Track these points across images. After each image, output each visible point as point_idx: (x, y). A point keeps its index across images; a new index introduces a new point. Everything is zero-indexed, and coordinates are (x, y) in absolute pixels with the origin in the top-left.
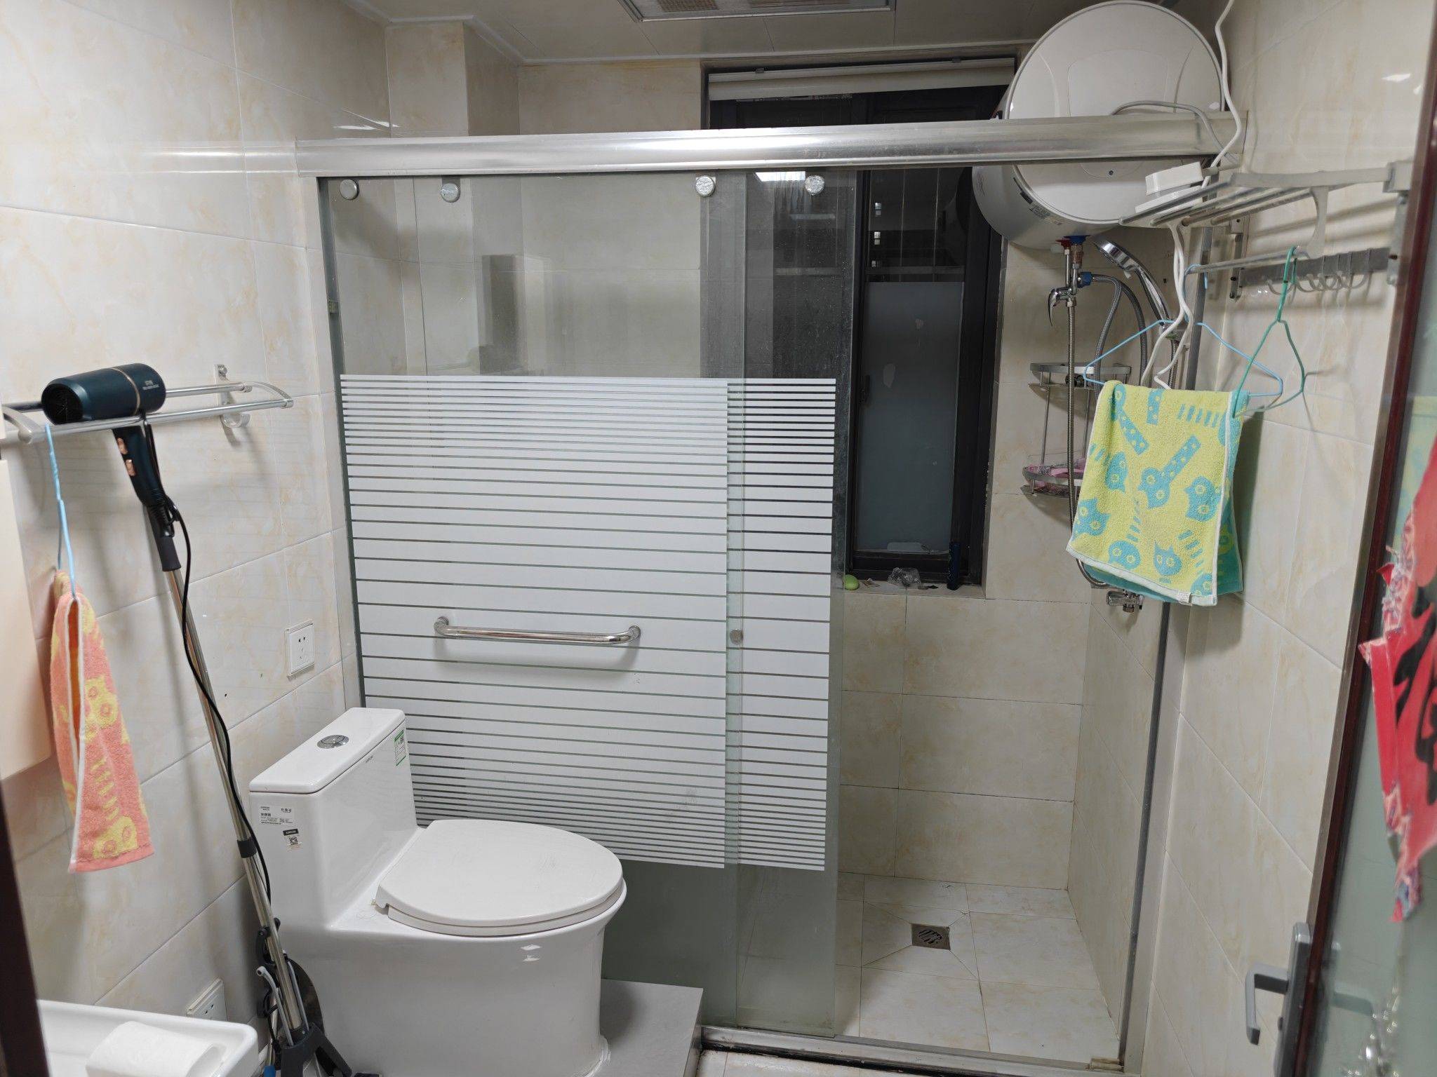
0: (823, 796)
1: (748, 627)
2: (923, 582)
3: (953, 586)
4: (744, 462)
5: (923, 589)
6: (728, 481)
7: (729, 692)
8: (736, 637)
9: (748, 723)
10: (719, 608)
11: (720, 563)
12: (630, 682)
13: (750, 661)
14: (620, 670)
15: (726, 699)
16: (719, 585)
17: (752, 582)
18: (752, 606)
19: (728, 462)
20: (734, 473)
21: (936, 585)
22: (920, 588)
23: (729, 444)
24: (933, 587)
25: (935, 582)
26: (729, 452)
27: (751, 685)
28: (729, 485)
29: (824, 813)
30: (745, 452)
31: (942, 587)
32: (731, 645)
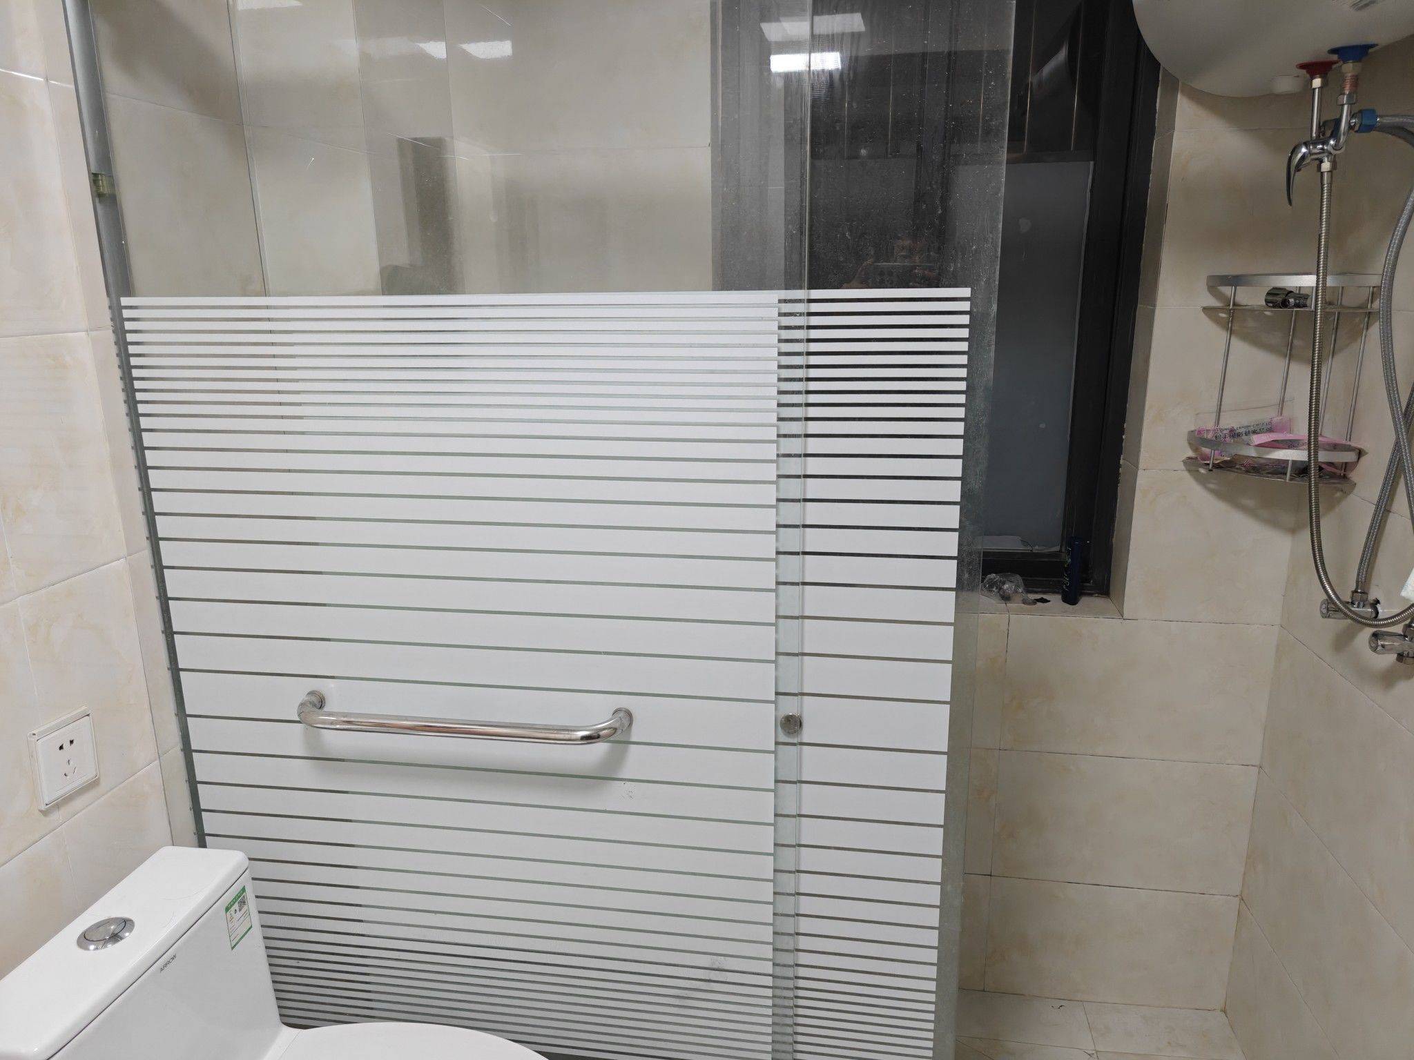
0: (932, 972)
1: (810, 709)
2: (1029, 592)
3: (1071, 599)
4: (807, 436)
5: (1029, 604)
6: (778, 468)
7: (780, 812)
8: (792, 724)
9: (809, 859)
10: (763, 681)
11: (765, 607)
12: (615, 795)
13: (813, 763)
14: (601, 777)
15: (774, 825)
16: (763, 642)
17: (816, 636)
18: (816, 675)
19: (779, 436)
20: (789, 456)
21: (1045, 597)
22: (1024, 602)
23: (779, 405)
24: (1043, 601)
25: (1044, 593)
26: (780, 419)
27: (813, 800)
28: (779, 476)
29: (932, 998)
30: (807, 419)
31: (1055, 600)
32: (783, 738)
